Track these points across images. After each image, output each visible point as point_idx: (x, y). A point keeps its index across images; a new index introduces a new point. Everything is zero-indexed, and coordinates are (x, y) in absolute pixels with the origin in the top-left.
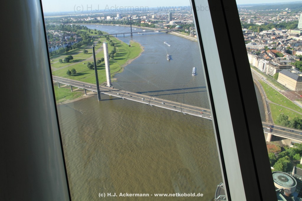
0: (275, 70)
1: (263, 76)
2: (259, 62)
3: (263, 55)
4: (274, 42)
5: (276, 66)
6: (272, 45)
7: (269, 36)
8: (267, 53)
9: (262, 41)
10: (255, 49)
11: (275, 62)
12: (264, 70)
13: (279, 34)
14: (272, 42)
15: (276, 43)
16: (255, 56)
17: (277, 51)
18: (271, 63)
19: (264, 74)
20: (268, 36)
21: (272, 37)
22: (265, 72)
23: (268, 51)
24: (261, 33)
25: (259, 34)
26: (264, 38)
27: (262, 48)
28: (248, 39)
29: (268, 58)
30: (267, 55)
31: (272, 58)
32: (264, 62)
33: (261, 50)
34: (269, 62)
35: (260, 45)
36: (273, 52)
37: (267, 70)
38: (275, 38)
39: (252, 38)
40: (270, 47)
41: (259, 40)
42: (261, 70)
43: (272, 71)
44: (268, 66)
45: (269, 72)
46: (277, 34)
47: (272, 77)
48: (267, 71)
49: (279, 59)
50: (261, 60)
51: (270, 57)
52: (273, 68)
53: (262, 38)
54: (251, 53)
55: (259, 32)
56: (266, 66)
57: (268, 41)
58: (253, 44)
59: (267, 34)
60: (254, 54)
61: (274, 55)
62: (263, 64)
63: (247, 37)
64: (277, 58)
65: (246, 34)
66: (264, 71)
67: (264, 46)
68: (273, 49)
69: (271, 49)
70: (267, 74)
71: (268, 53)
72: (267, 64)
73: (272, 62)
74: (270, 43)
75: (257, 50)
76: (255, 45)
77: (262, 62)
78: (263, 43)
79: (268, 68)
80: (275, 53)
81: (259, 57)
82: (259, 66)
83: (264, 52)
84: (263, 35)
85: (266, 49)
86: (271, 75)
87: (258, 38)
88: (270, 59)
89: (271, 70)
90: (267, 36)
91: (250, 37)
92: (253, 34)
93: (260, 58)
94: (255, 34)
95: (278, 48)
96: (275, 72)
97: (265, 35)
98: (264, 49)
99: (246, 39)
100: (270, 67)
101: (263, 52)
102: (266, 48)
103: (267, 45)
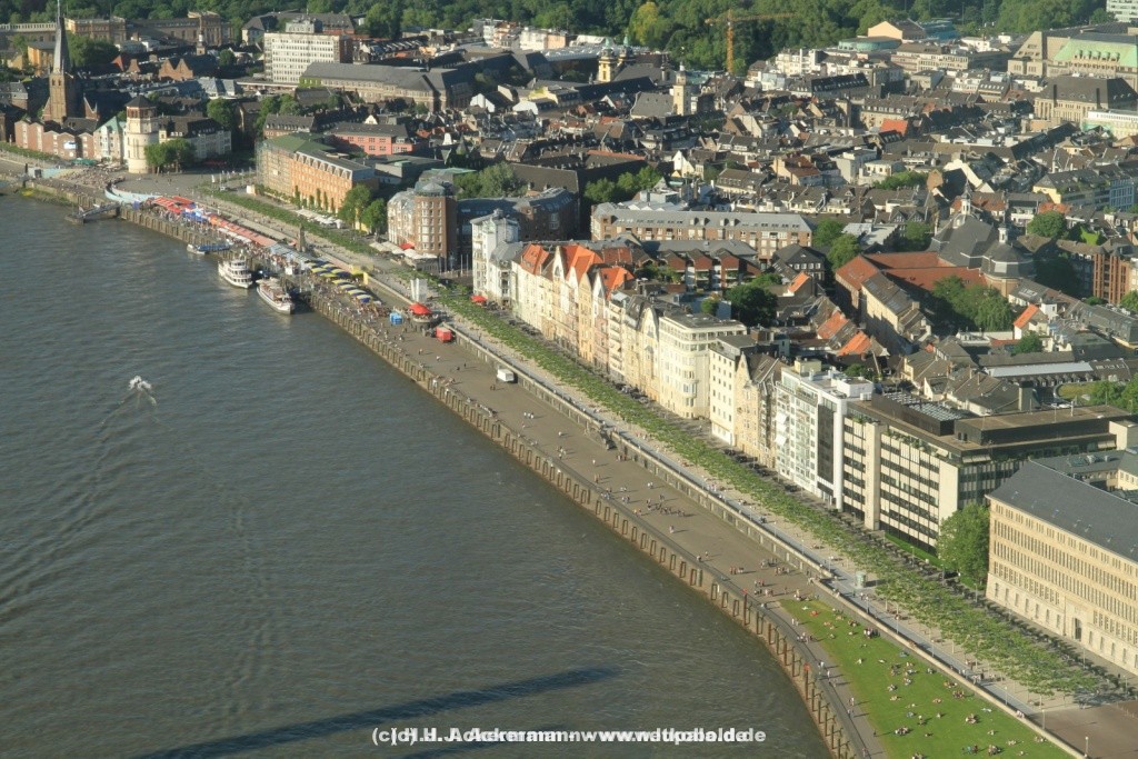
0: (948, 477)
1: (829, 554)
2: (769, 400)
3: (804, 321)
4: (899, 167)
5: (947, 428)
6: (889, 208)
7: (844, 106)
8: (840, 296)
9: (780, 169)
10: (712, 251)
11: (937, 385)
12: (836, 487)
13: (940, 79)
14: (879, 171)
15: (921, 181)
16: (729, 338)
17: (943, 262)
18: (901, 397)
19: (840, 522)
20: (830, 104)
21: (878, 120)
22: (846, 507)
23: (849, 267)
24: (764, 80)
25: (740, 88)
26: (796, 131)
27: (785, 239)
28: (629, 146)
29: (858, 343)
30: (847, 308)
31: (900, 345)
32: (822, 395)
33: (775, 258)
34: (878, 391)
35: (769, 206)
36: (899, 281)
37: (869, 476)
38: (902, 129)
39: (679, 132)
40: (867, 227)
41: (748, 158)
42: (810, 485)
43: (917, 494)
44: (867, 434)
45: (886, 505)
46: (926, 83)
47: (931, 550)
48: (869, 492)
49: (975, 353)
50: (793, 377)
51: (878, 329)
52: (917, 454)
53: (780, 126)
54: (671, 299)
55: (745, 73)
56: (848, 438)
57: (844, 164)
58: (695, 205)
59: (822, 84)
60: (715, 309)
61: (915, 305)
62: (815, 416)
63: (616, 125)
64: (948, 340)
65: (605, 89)
66: (837, 494)
67: (806, 216)
68: (896, 244)
69: (876, 248)
70: (869, 523)
71: (855, 295)
72: (856, 412)
73: (907, 386)
74: (862, 181)
75: (744, 266)
76: (717, 217)
77: (802, 394)
78: (795, 180)
79: (869, 460)
80: (929, 286)
81: (763, 336)
82: (779, 440)
83: (811, 288)
84: (781, 99)
85: (831, 254)
86: (914, 534)
87: (730, 127)
88: (882, 361)
89: (905, 479)
90: (828, 107)
91: (654, 124)
92: (677, 92)
93: (773, 351)
94: (705, 90)
95: (949, 233)
96: (947, 503)
97: (805, 101)
98: (813, 253)
99: (616, 146)
100: (895, 443)
101: (801, 279)
102: (827, 241)
103: (837, 208)
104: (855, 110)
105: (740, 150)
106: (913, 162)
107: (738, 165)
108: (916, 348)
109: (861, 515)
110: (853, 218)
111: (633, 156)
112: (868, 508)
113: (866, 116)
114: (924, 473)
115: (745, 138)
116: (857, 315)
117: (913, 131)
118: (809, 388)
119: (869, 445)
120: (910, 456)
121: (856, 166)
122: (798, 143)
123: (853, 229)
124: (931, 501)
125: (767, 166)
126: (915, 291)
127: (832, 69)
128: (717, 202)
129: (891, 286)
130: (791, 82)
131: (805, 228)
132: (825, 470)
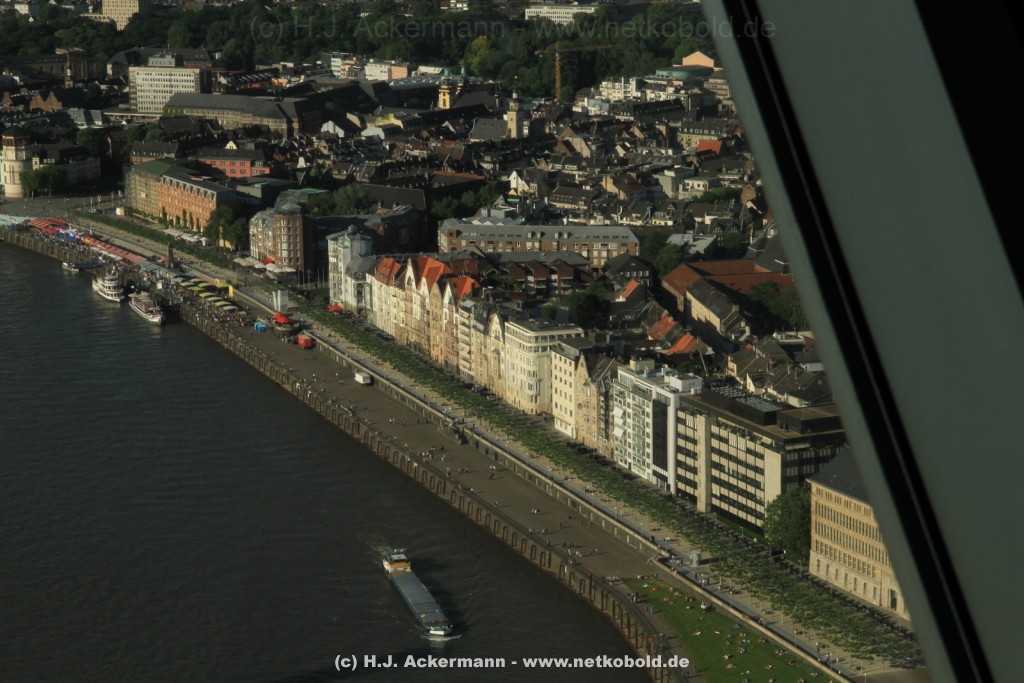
0: (772, 463)
1: (667, 534)
2: (607, 396)
3: (636, 323)
4: (715, 184)
5: (770, 418)
6: (708, 220)
7: (663, 128)
8: (668, 301)
9: (609, 186)
10: (549, 261)
11: (759, 380)
12: (670, 474)
14: (698, 186)
15: (736, 195)
16: (569, 340)
17: (759, 268)
18: (727, 391)
19: (673, 506)
20: (651, 127)
21: (694, 141)
22: (680, 492)
23: (674, 274)
24: (588, 106)
25: (569, 113)
26: (621, 152)
27: (615, 250)
28: (469, 167)
29: (685, 343)
30: (674, 312)
31: (724, 346)
32: (656, 390)
33: (607, 267)
34: (706, 386)
35: (598, 220)
36: (720, 287)
37: (701, 463)
38: (717, 148)
39: (514, 155)
40: (688, 237)
41: (579, 176)
42: (646, 473)
43: (745, 479)
44: (698, 425)
45: (716, 489)
47: (758, 531)
48: (701, 478)
49: (792, 350)
50: (628, 375)
51: (703, 330)
52: (744, 443)
53: (607, 147)
54: (515, 306)
55: (572, 99)
56: (681, 428)
57: (666, 179)
58: (531, 219)
59: (641, 108)
60: (554, 314)
61: (735, 308)
62: (649, 410)
63: (458, 147)
64: (765, 341)
65: (444, 115)
66: (671, 481)
67: (634, 229)
68: (715, 252)
69: (698, 255)
70: (701, 506)
71: (680, 299)
72: (687, 405)
73: (731, 381)
74: (682, 195)
75: (578, 274)
76: (552, 230)
77: (637, 390)
78: (622, 196)
79: (701, 449)
80: (746, 290)
81: (600, 338)
82: (618, 432)
83: (640, 295)
84: (605, 123)
85: (657, 262)
86: (742, 515)
87: (561, 149)
88: (708, 358)
89: (733, 466)
90: (649, 129)
91: (490, 147)
92: (510, 118)
93: (610, 352)
94: (536, 115)
95: (763, 242)
96: (772, 487)
97: (628, 125)
98: (643, 262)
99: (458, 166)
100: (724, 433)
101: (632, 286)
102: (653, 251)
103: (662, 221)
104: (673, 132)
105: (571, 169)
106: (728, 178)
107: (568, 183)
108: (736, 347)
109: (694, 499)
110: (676, 229)
111: (473, 176)
112: (701, 493)
113: (683, 138)
114: (751, 459)
115: (576, 158)
116: (684, 318)
117: (726, 150)
118: (644, 384)
119: (701, 435)
120: (738, 444)
121: (676, 182)
122: (623, 162)
123: (676, 239)
124: (757, 485)
125: (596, 183)
126: (734, 296)
127: (650, 95)
128: (552, 217)
129: (712, 292)
130: (616, 107)
131: (633, 239)
132: (660, 459)
